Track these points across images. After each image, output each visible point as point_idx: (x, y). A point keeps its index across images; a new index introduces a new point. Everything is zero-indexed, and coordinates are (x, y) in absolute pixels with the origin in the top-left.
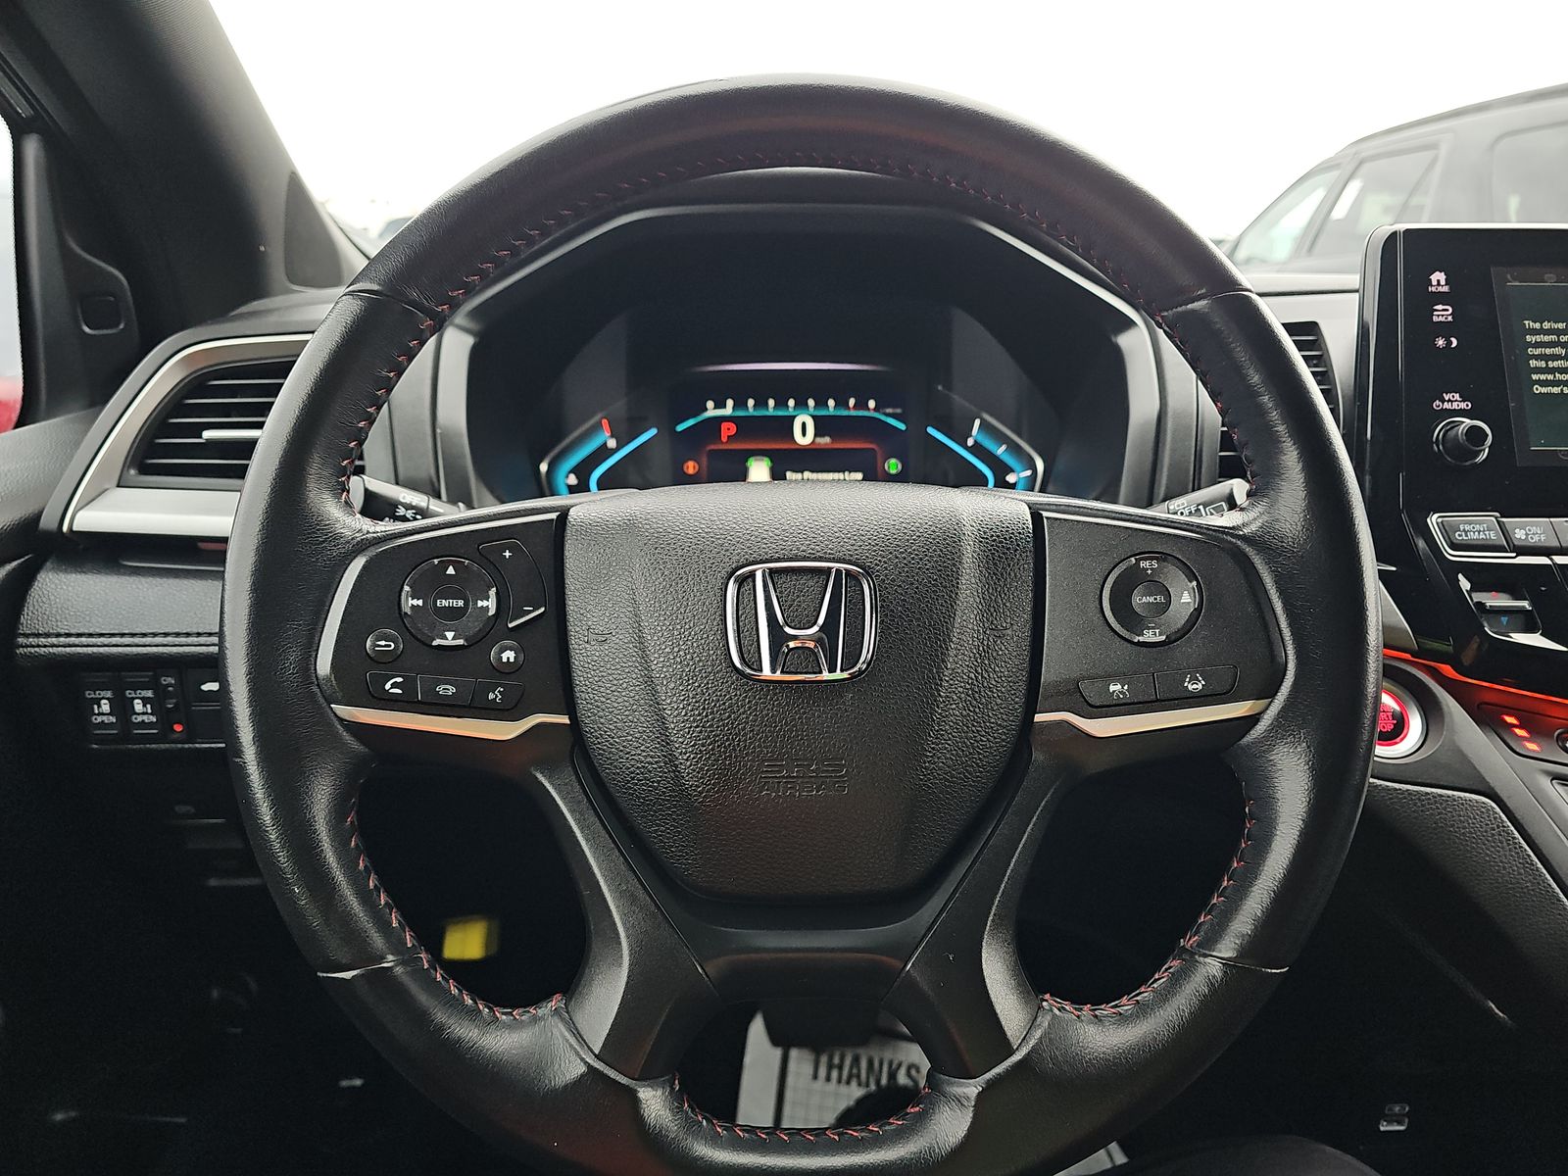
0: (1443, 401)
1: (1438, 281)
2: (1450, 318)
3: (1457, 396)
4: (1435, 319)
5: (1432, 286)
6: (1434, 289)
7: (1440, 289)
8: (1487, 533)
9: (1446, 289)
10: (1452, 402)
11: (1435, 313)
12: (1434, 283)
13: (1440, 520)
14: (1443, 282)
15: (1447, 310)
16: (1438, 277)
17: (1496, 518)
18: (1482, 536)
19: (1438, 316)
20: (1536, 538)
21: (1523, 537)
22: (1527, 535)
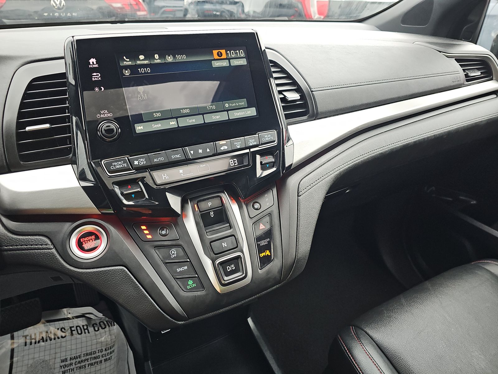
0: (101, 114)
1: (93, 62)
2: (100, 78)
3: (106, 111)
4: (93, 79)
5: (90, 65)
6: (91, 66)
7: (94, 66)
8: (123, 164)
9: (97, 66)
10: (104, 114)
11: (93, 77)
12: (91, 63)
13: (105, 162)
14: (95, 63)
15: (98, 75)
16: (93, 60)
17: (127, 157)
18: (121, 166)
19: (95, 78)
20: (142, 163)
21: (137, 164)
22: (139, 162)
